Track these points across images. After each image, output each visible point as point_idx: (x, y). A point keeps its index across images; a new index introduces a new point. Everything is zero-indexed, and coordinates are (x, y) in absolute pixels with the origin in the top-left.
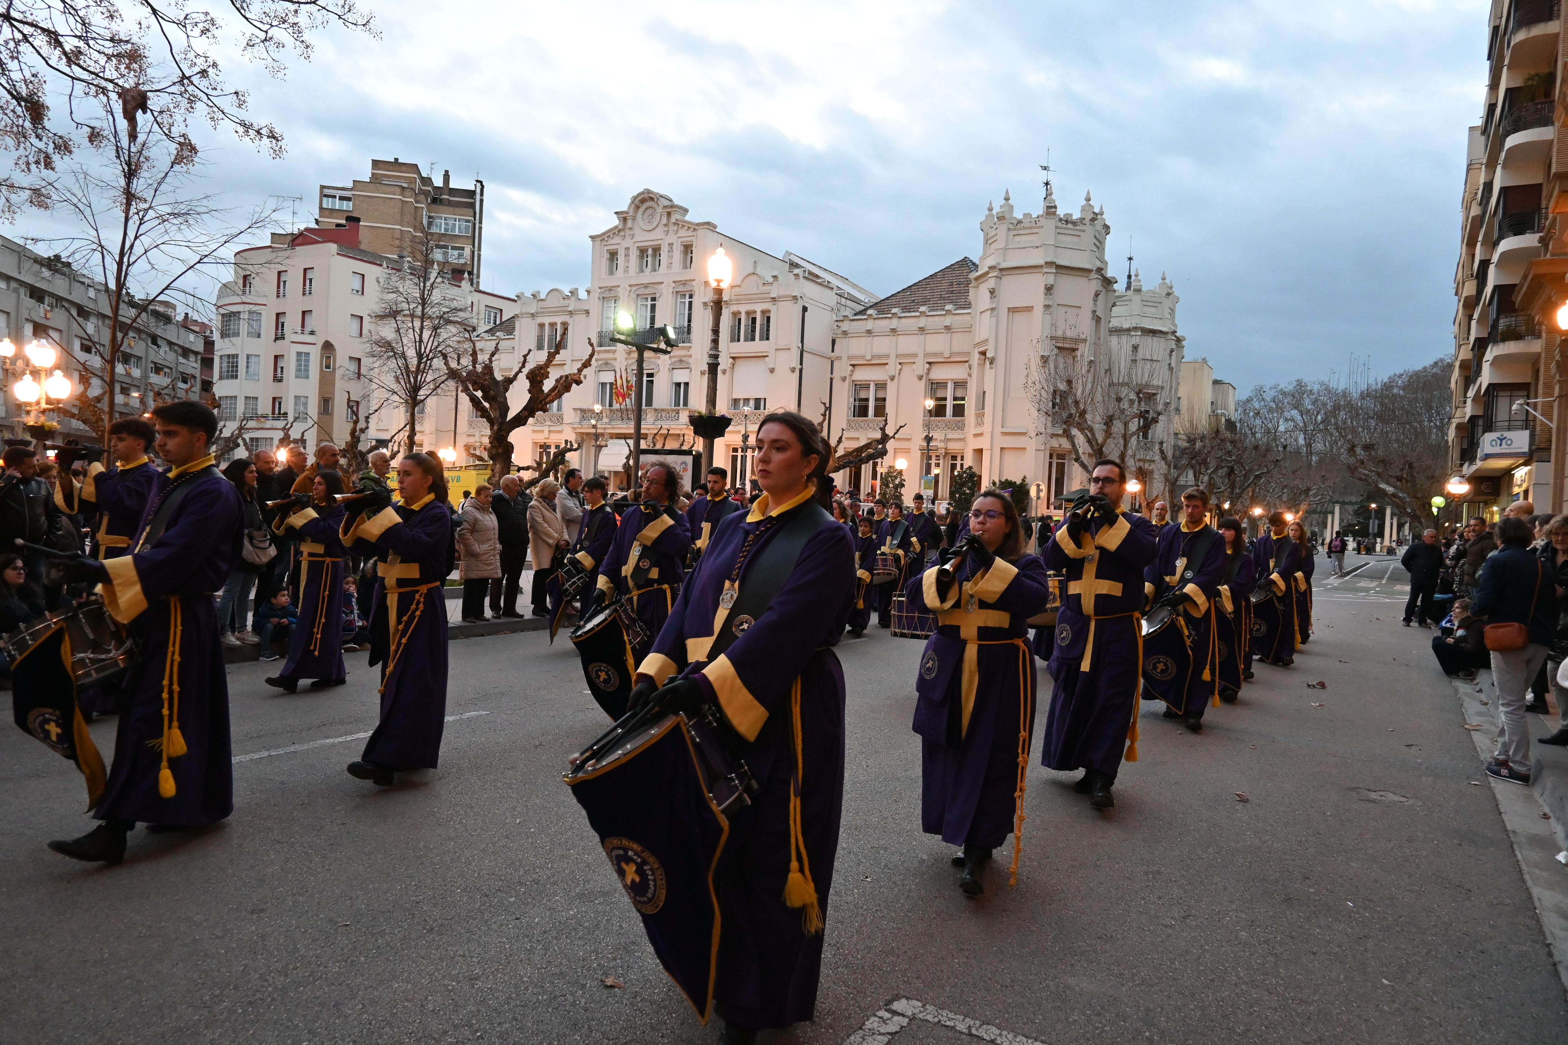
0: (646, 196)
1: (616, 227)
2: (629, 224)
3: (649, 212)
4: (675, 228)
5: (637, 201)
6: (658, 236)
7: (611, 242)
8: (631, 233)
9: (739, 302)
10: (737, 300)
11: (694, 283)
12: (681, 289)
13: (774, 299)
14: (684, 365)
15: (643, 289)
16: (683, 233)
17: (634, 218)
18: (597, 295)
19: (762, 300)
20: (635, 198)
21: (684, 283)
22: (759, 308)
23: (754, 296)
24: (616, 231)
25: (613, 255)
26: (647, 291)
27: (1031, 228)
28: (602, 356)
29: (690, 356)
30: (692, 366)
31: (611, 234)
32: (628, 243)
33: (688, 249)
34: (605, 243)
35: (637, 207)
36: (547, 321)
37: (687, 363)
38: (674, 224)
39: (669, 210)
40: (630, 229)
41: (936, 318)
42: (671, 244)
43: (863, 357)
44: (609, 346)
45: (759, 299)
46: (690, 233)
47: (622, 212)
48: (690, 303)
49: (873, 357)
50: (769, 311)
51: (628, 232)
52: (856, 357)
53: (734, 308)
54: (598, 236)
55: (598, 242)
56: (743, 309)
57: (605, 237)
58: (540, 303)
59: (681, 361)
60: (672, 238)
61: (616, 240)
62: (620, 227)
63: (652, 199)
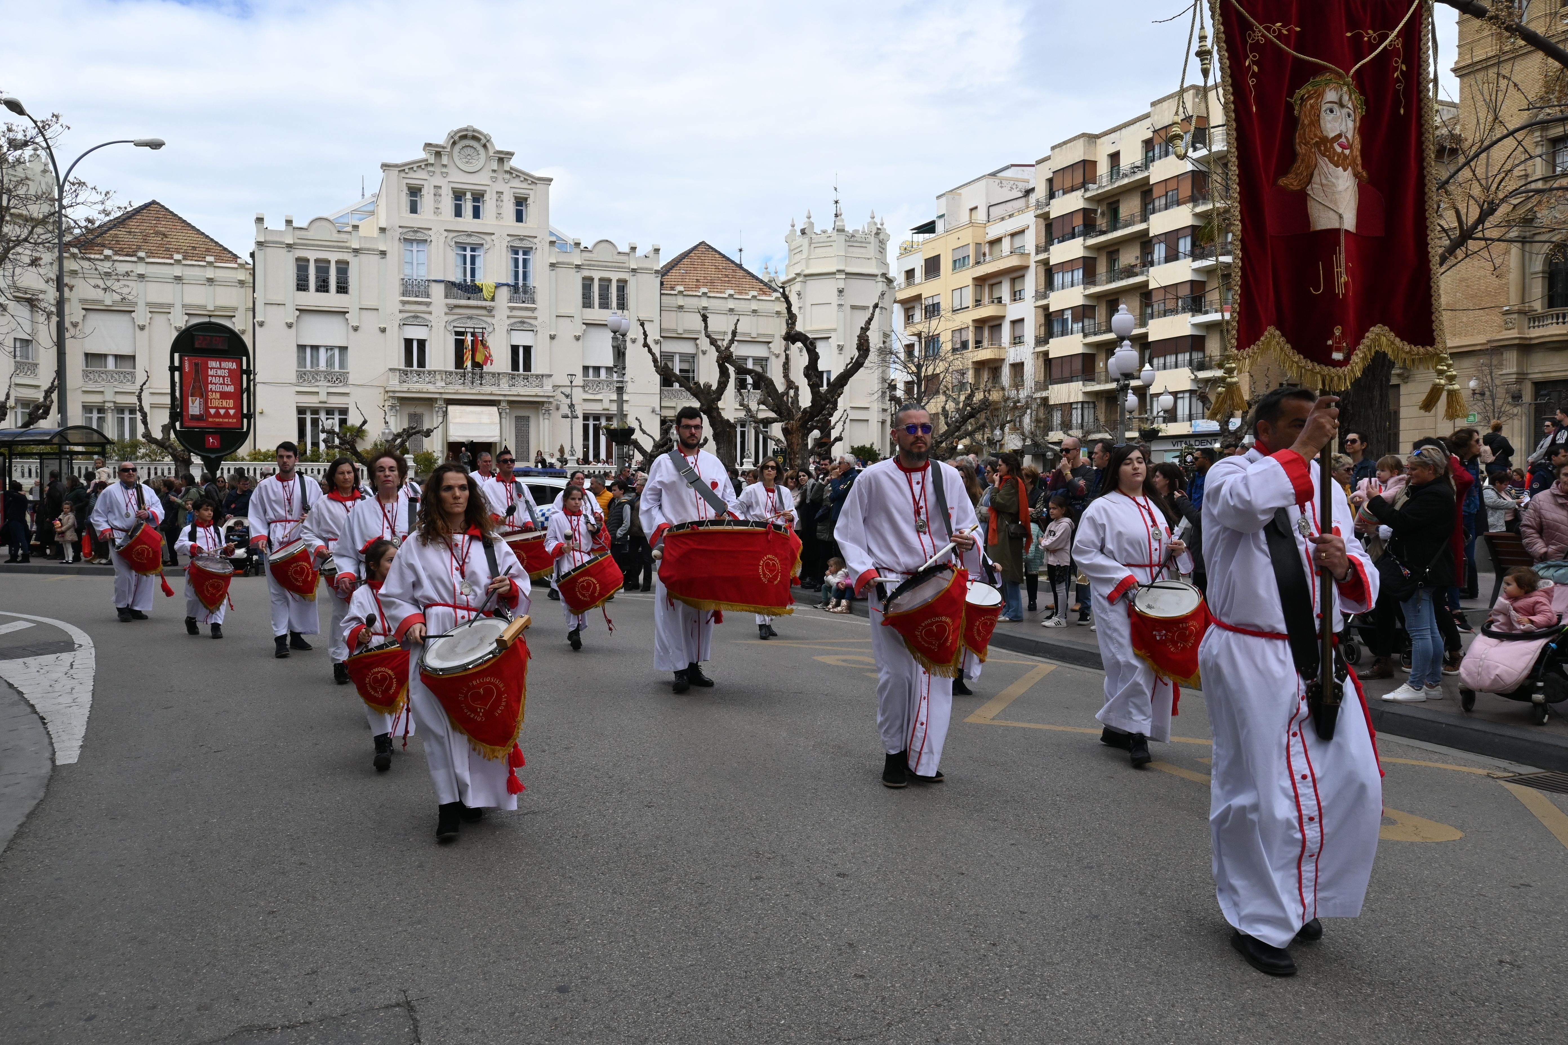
0: (470, 134)
1: (427, 160)
2: (445, 160)
3: (469, 151)
4: (507, 176)
5: (456, 138)
6: (481, 180)
7: (412, 175)
8: (444, 170)
9: (591, 266)
10: (589, 265)
11: (535, 240)
12: (517, 244)
13: (634, 271)
14: (526, 327)
15: (465, 237)
16: (516, 183)
17: (451, 155)
18: (399, 236)
19: (619, 268)
20: (456, 133)
21: (521, 239)
22: (614, 277)
23: (610, 264)
24: (423, 164)
25: (414, 192)
26: (469, 240)
27: (861, 242)
28: (408, 307)
29: (536, 318)
30: (538, 328)
31: (415, 166)
32: (437, 180)
33: (521, 202)
34: (403, 175)
35: (454, 143)
36: (312, 256)
37: (531, 325)
38: (506, 172)
39: (502, 156)
40: (445, 166)
41: (743, 302)
42: (499, 193)
43: (675, 331)
44: (417, 296)
45: (615, 267)
46: (525, 185)
47: (437, 146)
48: (525, 261)
49: (685, 331)
50: (626, 281)
51: (438, 170)
52: (668, 330)
53: (586, 273)
54: (396, 166)
55: (394, 173)
56: (597, 275)
57: (406, 168)
58: (298, 233)
59: (523, 322)
60: (500, 186)
61: (422, 174)
62: (430, 161)
63: (475, 138)
